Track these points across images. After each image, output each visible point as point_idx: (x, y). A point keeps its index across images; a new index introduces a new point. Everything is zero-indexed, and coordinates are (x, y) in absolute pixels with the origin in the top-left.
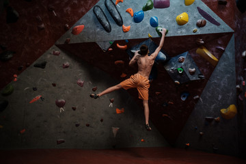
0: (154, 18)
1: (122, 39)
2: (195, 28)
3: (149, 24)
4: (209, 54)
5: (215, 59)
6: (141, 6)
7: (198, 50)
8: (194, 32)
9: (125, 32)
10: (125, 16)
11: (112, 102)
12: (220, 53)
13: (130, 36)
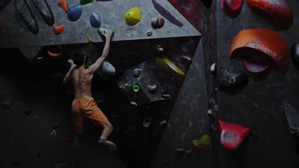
0: (95, 15)
1: (52, 44)
2: (150, 30)
3: (89, 24)
4: (173, 66)
5: (181, 72)
7: (158, 60)
8: (149, 34)
9: (58, 33)
10: (57, 11)
12: (186, 65)
13: (64, 39)
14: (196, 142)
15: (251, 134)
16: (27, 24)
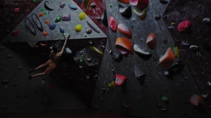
0: (62, 27)
1: (43, 40)
2: (86, 34)
3: (59, 31)
4: (97, 50)
5: (101, 53)
6: (54, 20)
7: (91, 47)
8: (86, 37)
9: (45, 35)
10: (45, 25)
11: (44, 80)
12: (103, 50)
13: (48, 38)
14: (110, 85)
15: (127, 79)
16: (31, 31)
